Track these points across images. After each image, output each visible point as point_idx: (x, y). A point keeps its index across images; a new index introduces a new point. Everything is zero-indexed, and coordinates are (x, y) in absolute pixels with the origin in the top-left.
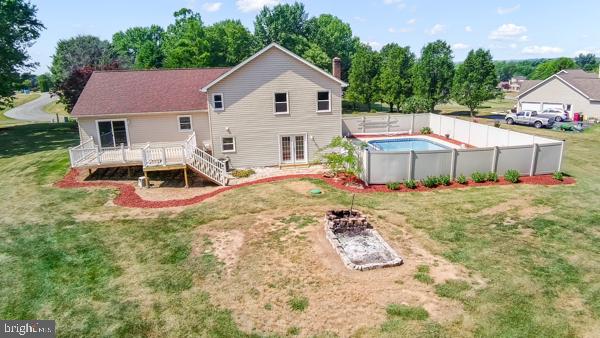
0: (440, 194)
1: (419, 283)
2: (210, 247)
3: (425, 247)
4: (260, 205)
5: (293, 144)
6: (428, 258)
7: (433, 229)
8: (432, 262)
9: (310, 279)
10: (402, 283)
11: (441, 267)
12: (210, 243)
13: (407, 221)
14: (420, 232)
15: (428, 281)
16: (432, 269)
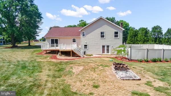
0: (158, 64)
1: (147, 86)
2: (71, 69)
3: (151, 76)
4: (92, 61)
5: (106, 48)
6: (151, 79)
7: (154, 72)
8: (153, 81)
9: (103, 80)
10: (140, 85)
11: (157, 82)
12: (72, 68)
13: (144, 69)
14: (149, 72)
15: (151, 86)
16: (153, 82)
